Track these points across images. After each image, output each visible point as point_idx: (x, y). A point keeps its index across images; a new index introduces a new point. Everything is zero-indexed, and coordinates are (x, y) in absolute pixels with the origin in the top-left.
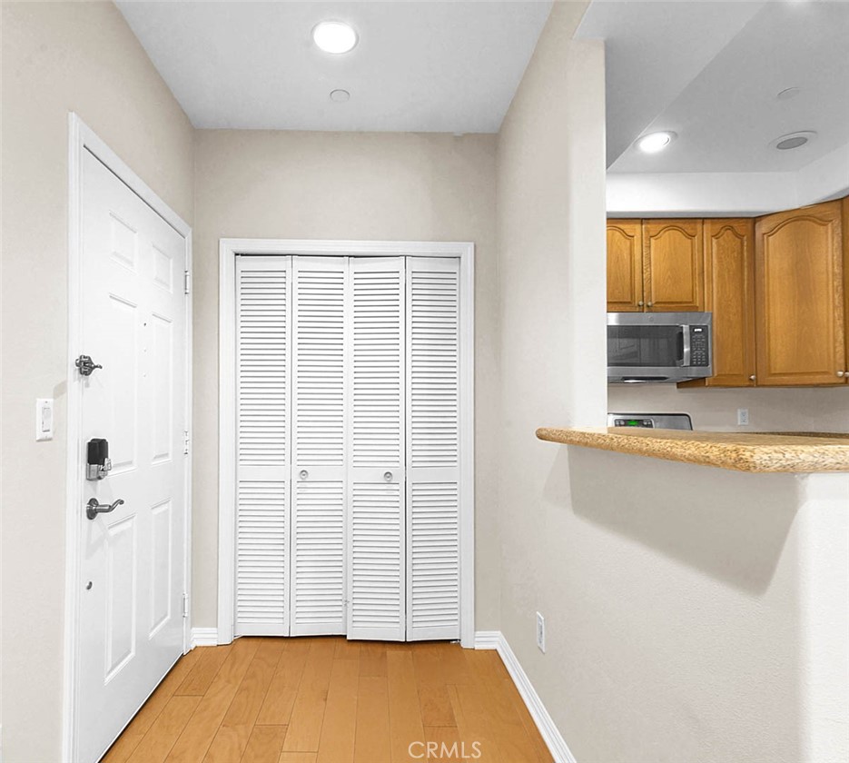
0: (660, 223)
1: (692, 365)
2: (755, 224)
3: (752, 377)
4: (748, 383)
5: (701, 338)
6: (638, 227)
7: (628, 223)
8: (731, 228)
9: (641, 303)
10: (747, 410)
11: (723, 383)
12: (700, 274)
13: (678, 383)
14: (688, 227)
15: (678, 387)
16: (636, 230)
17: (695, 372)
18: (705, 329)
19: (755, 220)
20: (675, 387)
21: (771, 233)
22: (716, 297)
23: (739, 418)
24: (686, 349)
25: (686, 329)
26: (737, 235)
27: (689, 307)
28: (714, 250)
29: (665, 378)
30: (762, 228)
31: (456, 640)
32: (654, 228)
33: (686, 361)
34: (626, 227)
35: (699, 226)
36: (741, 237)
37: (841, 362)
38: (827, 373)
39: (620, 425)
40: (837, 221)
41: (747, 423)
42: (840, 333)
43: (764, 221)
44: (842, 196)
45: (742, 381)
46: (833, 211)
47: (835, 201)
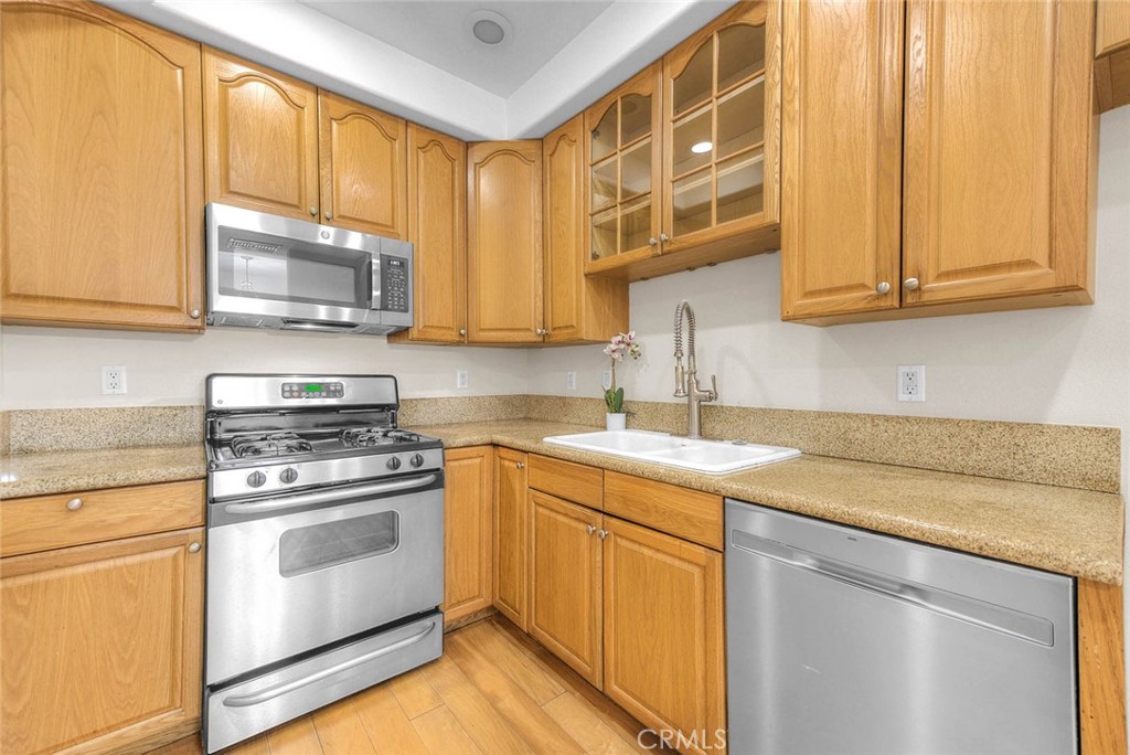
0: (346, 103)
1: (385, 309)
2: (467, 148)
3: (462, 331)
4: (457, 339)
6: (310, 96)
7: (294, 85)
8: (440, 144)
9: (314, 210)
10: (465, 372)
11: (430, 337)
13: (389, 335)
14: (387, 125)
15: (389, 342)
16: (307, 98)
18: (404, 262)
19: (467, 143)
20: (386, 341)
21: (482, 164)
22: (422, 225)
23: (459, 381)
26: (448, 157)
28: (423, 167)
29: (353, 325)
30: (476, 155)
32: (338, 108)
33: (376, 305)
34: (292, 90)
35: (401, 128)
36: (452, 160)
37: (541, 318)
38: (528, 330)
39: (291, 391)
40: (538, 163)
41: (466, 386)
42: (541, 287)
43: (476, 147)
44: (540, 134)
45: (453, 336)
46: (533, 149)
47: (538, 139)
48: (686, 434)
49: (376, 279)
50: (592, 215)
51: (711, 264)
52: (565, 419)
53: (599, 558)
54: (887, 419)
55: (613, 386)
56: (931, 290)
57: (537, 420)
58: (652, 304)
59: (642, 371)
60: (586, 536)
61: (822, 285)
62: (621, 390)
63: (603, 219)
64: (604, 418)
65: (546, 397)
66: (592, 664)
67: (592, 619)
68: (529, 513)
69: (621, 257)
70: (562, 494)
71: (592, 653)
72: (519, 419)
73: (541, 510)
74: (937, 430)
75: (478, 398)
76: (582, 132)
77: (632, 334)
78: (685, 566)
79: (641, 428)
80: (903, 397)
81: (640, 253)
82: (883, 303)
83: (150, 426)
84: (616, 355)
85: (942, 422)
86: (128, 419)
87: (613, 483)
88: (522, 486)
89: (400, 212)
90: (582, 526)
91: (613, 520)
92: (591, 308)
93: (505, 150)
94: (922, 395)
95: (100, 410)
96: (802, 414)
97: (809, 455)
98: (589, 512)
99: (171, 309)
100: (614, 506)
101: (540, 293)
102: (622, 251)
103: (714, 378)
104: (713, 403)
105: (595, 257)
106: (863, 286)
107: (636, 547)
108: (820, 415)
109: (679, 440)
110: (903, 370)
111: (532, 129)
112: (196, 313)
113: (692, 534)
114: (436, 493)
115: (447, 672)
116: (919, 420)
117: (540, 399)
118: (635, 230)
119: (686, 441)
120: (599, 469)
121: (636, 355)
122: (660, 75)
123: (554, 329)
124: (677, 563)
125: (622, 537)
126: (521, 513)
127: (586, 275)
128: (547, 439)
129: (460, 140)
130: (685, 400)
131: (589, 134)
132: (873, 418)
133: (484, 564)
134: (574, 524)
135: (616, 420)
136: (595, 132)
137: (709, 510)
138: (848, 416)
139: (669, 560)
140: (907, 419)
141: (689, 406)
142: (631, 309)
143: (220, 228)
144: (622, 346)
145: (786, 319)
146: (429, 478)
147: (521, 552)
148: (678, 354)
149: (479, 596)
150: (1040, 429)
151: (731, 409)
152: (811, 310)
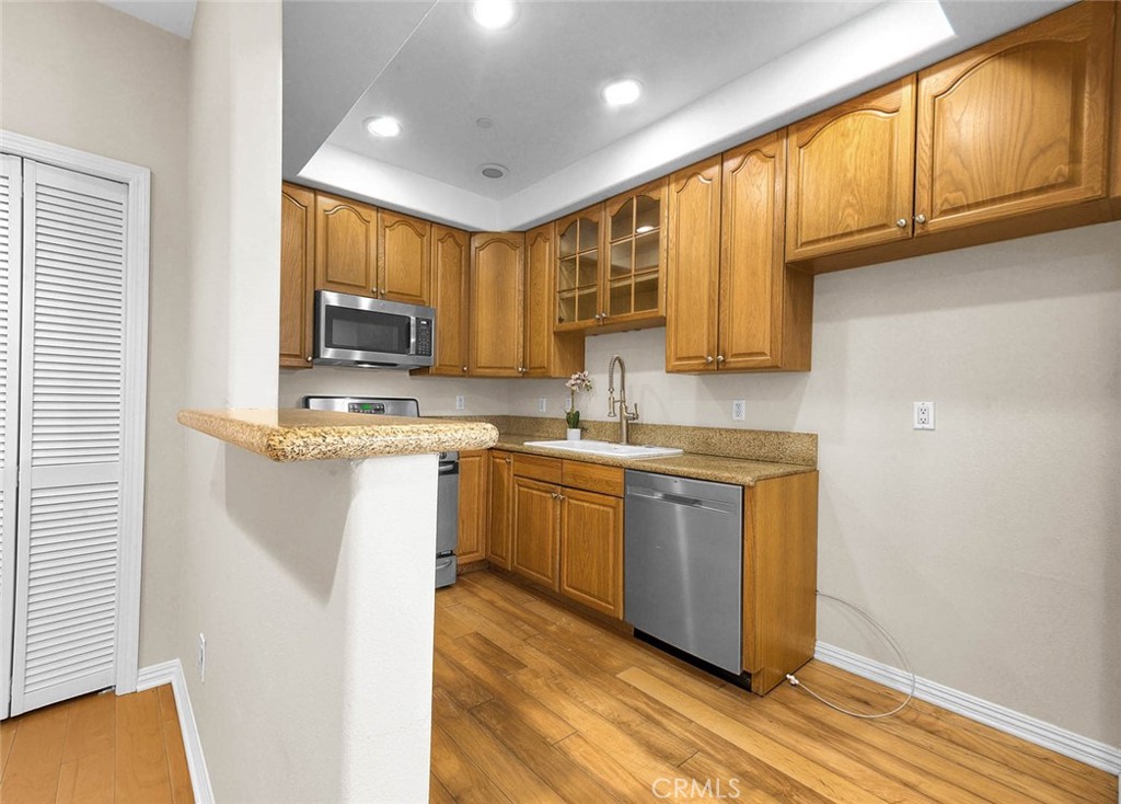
0: (394, 216)
1: (417, 354)
2: (471, 237)
3: (465, 369)
4: (462, 374)
5: (425, 330)
6: (374, 213)
7: (365, 208)
8: (452, 236)
9: (375, 290)
10: (464, 397)
11: (443, 373)
12: (428, 272)
13: (410, 371)
14: (417, 225)
15: (410, 374)
16: (372, 215)
17: (422, 361)
18: (429, 322)
19: (472, 234)
20: (408, 374)
21: (481, 248)
22: (440, 294)
23: (458, 404)
24: (413, 340)
25: (413, 319)
26: (457, 244)
27: (416, 300)
28: (441, 253)
29: (395, 365)
30: (476, 243)
31: (110, 687)
32: (390, 219)
33: (412, 351)
34: (364, 211)
35: (428, 228)
36: (460, 246)
37: (521, 360)
38: (512, 368)
39: (354, 408)
40: (522, 249)
41: (462, 408)
42: (522, 338)
43: (477, 236)
44: (525, 229)
45: (457, 371)
46: (519, 239)
47: (522, 232)
48: (618, 442)
49: (413, 329)
50: (559, 292)
51: (637, 330)
52: (537, 434)
53: (558, 513)
54: (727, 430)
55: (572, 410)
56: (729, 362)
57: (515, 434)
58: (599, 353)
59: (593, 399)
60: (551, 500)
61: (684, 355)
62: (578, 412)
63: (566, 295)
64: (566, 433)
65: (523, 418)
66: (553, 579)
67: (554, 550)
68: (514, 491)
69: (577, 323)
70: (536, 477)
71: (553, 570)
73: (522, 489)
74: (749, 437)
75: (471, 417)
76: (553, 233)
77: (586, 373)
78: (605, 509)
79: (591, 439)
80: (735, 418)
81: (589, 322)
82: (711, 367)
84: (574, 388)
85: (751, 431)
87: (568, 466)
88: (509, 475)
89: (425, 285)
90: (549, 495)
91: (568, 489)
92: (557, 355)
93: (497, 239)
94: (743, 417)
96: (686, 428)
97: (686, 453)
98: (553, 486)
99: (296, 356)
100: (568, 481)
101: (521, 341)
102: (579, 319)
103: (636, 405)
104: (635, 421)
105: (561, 320)
106: (702, 357)
107: (579, 503)
108: (695, 429)
109: (613, 446)
110: (736, 402)
111: (520, 227)
112: (310, 358)
113: (609, 490)
114: (453, 476)
115: (459, 591)
116: (740, 431)
117: (518, 419)
118: (588, 304)
119: (618, 446)
120: (559, 459)
121: (589, 388)
122: (603, 213)
123: (531, 368)
124: (602, 508)
125: (573, 498)
126: (508, 493)
127: (554, 333)
128: (526, 443)
129: (466, 231)
130: (617, 419)
131: (558, 238)
132: (720, 430)
133: (480, 530)
134: (544, 494)
135: (574, 433)
136: (562, 236)
137: (618, 476)
138: (708, 429)
139: (597, 507)
140: (735, 430)
141: (621, 423)
142: (587, 355)
143: (327, 306)
144: (579, 381)
145: (668, 372)
146: (450, 467)
147: (508, 518)
148: (611, 390)
149: (477, 552)
150: (786, 434)
151: (647, 425)
152: (680, 368)
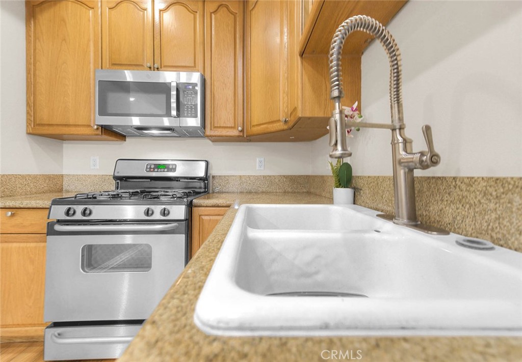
2: (245, 2)
3: (239, 128)
5: (191, 94)
12: (201, 43)
14: (191, 4)
18: (194, 86)
21: (253, 7)
23: (257, 165)
25: (173, 84)
26: (231, 12)
37: (287, 110)
39: (150, 168)
41: (262, 168)
72: (303, 192)
75: (270, 176)
83: (105, 183)
86: (98, 180)
89: (198, 55)
92: (307, 86)
95: (89, 175)
101: (287, 89)
103: (427, 130)
112: (96, 127)
123: (290, 115)
143: (100, 82)
